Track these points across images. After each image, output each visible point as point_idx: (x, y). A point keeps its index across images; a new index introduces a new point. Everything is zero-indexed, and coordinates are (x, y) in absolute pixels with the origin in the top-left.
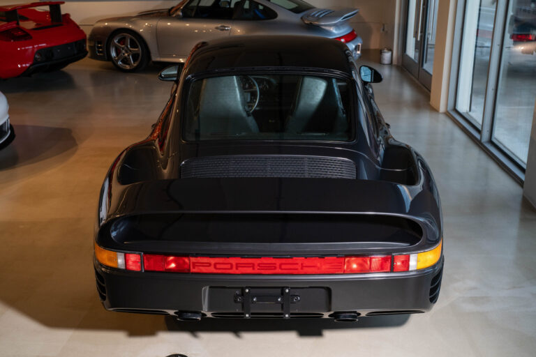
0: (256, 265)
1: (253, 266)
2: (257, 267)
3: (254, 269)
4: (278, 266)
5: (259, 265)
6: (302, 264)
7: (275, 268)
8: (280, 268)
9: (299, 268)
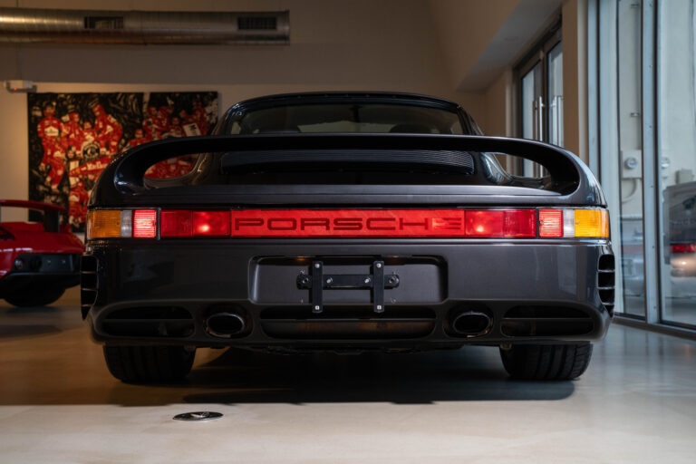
0: (332, 222)
1: (326, 223)
2: (332, 225)
3: (328, 228)
4: (364, 223)
5: (336, 221)
6: (401, 220)
7: (360, 227)
8: (369, 227)
9: (397, 226)
